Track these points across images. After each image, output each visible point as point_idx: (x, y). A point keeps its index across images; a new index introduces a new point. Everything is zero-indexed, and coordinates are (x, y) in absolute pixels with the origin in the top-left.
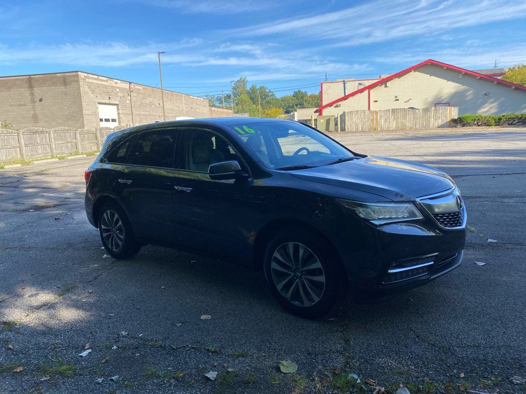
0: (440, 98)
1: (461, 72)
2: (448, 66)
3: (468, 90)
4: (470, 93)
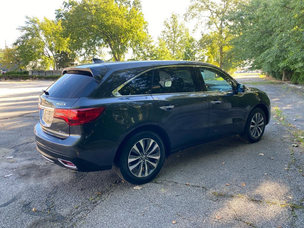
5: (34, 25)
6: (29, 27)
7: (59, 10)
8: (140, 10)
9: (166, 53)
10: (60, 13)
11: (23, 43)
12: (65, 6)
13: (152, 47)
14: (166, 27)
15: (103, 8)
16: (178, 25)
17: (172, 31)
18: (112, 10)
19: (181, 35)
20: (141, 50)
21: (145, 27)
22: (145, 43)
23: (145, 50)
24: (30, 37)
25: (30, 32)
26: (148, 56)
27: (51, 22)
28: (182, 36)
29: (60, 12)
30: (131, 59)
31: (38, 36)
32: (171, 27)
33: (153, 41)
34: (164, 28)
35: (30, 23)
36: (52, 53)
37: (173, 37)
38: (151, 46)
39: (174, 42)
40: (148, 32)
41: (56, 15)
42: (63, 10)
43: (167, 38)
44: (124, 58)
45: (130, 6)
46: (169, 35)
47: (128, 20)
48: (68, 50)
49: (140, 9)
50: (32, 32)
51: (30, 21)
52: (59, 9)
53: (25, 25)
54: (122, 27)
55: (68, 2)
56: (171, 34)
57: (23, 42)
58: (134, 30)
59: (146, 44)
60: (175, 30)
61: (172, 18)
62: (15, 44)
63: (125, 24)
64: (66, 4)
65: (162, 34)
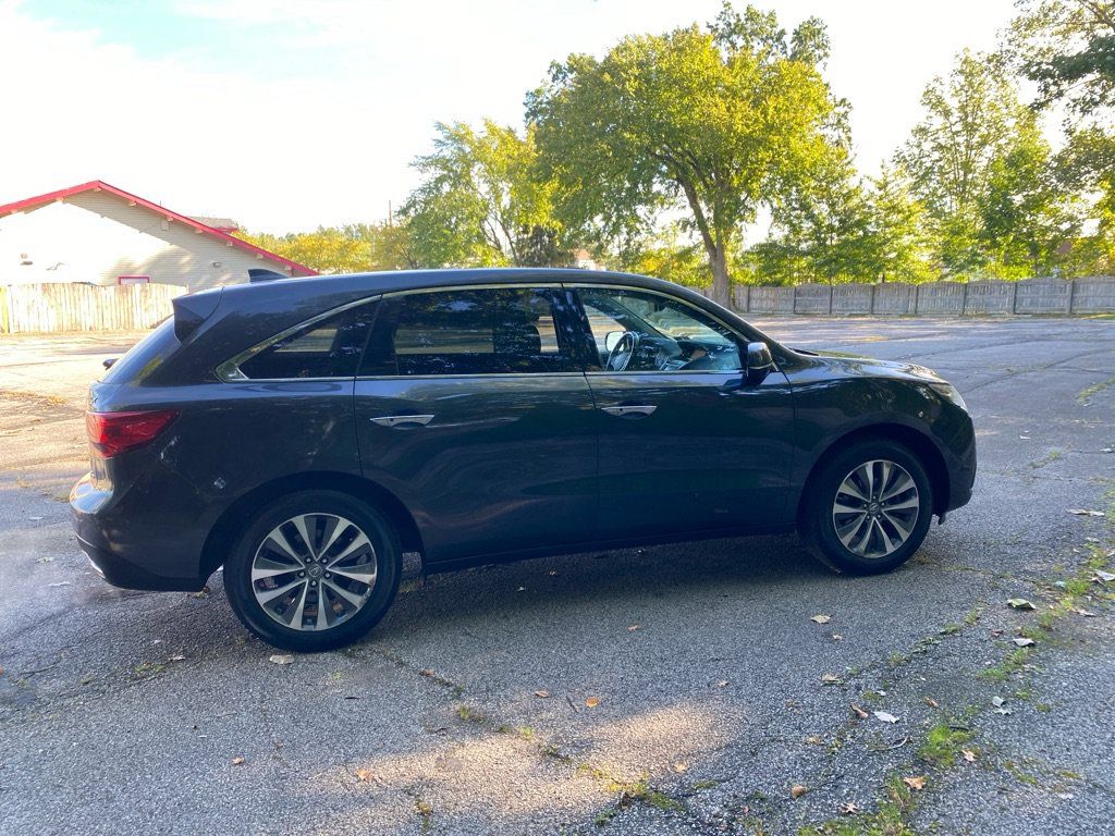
0: (129, 265)
1: (165, 217)
2: (138, 201)
3: (184, 255)
4: (185, 259)
5: (460, 149)
6: (444, 157)
7: (538, 91)
8: (820, 58)
9: (907, 213)
10: (541, 103)
11: (425, 208)
12: (555, 78)
13: (848, 197)
14: (933, 113)
15: (668, 69)
16: (986, 100)
17: (958, 127)
18: (698, 73)
19: (996, 138)
20: (805, 207)
21: (839, 121)
22: (821, 181)
23: (822, 209)
24: (446, 188)
25: (445, 172)
26: (831, 228)
27: (505, 134)
28: (1002, 142)
29: (539, 100)
30: (765, 242)
31: (468, 183)
32: (953, 111)
33: (853, 172)
34: (921, 115)
35: (450, 142)
36: (507, 234)
37: (963, 149)
38: (845, 192)
39: (967, 167)
40: (849, 139)
41: (526, 110)
42: (549, 91)
43: (936, 155)
44: (738, 241)
45: (785, 47)
46: (942, 141)
47: (756, 104)
48: (557, 224)
49: (822, 54)
50: (454, 170)
51: (448, 138)
52: (538, 87)
53: (431, 151)
54: (730, 128)
55: (563, 62)
56: (953, 139)
57: (427, 203)
58: (776, 138)
59: (824, 184)
60: (970, 119)
61: (961, 72)
62: (404, 212)
63: (742, 119)
64: (560, 70)
65: (914, 141)
